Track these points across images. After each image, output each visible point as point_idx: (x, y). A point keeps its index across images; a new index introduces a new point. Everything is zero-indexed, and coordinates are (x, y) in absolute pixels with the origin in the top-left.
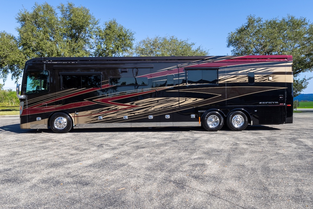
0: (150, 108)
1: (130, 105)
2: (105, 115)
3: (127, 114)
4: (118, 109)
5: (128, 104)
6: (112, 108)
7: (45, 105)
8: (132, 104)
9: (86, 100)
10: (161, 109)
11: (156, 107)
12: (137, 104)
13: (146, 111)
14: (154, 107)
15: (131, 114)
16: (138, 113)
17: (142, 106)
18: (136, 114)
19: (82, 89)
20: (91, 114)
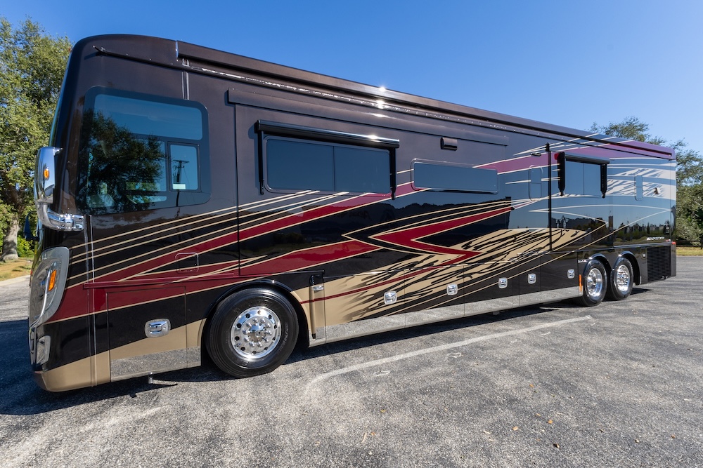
0: (503, 256)
1: (462, 249)
2: (403, 285)
3: (455, 278)
4: (435, 264)
5: (459, 247)
6: (422, 261)
7: (192, 261)
8: (467, 246)
9: (349, 238)
10: (521, 259)
11: (512, 254)
12: (477, 248)
13: (493, 266)
14: (508, 253)
15: (464, 276)
16: (479, 272)
17: (489, 252)
18: (475, 276)
19: (337, 194)
20: (363, 288)
